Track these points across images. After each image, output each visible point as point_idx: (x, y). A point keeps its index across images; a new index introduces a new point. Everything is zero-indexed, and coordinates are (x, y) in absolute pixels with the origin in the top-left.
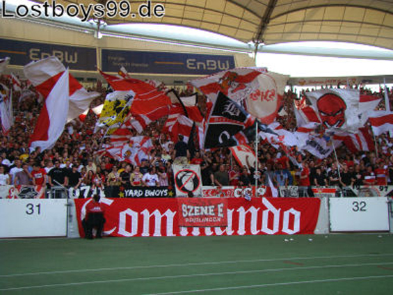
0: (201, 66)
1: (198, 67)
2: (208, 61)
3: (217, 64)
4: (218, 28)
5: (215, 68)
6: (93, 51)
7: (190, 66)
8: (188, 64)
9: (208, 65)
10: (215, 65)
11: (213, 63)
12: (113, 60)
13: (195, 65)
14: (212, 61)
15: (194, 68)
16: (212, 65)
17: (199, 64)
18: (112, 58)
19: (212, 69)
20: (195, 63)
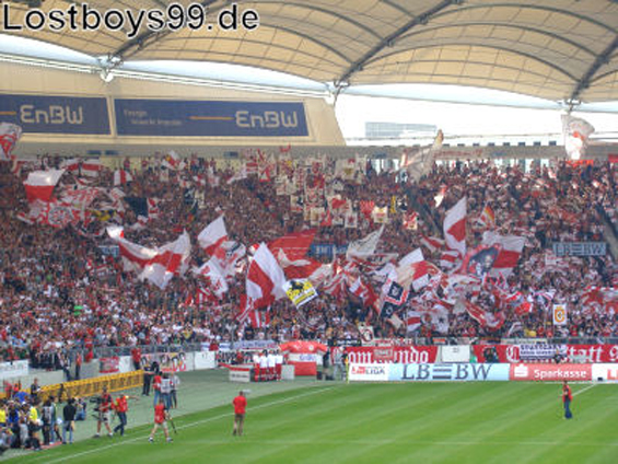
0: (257, 121)
1: (253, 125)
2: (267, 113)
3: (280, 119)
4: (285, 66)
5: (277, 125)
6: (102, 101)
7: (242, 122)
8: (239, 119)
9: (267, 119)
10: (277, 119)
11: (273, 116)
12: (132, 117)
13: (249, 121)
14: (273, 113)
15: (247, 125)
16: (273, 119)
17: (253, 118)
18: (130, 113)
19: (272, 126)
20: (248, 117)
